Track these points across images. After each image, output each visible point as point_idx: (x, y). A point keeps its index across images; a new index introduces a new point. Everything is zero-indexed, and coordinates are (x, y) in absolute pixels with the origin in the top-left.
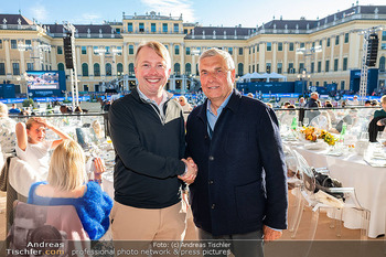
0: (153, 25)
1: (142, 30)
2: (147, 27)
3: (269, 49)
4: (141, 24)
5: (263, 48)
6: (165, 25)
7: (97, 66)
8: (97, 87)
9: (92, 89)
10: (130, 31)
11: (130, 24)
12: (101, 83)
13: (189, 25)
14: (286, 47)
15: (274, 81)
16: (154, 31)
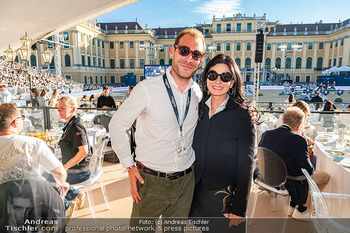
0: (239, 25)
1: (228, 30)
2: (234, 26)
4: (229, 25)
6: (249, 24)
10: (219, 31)
11: (219, 25)
13: (270, 24)
16: (239, 30)
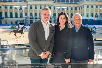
3: (88, 7)
5: (85, 7)
7: (16, 14)
8: (16, 22)
9: (14, 23)
12: (18, 21)
14: (94, 7)
15: (91, 20)
